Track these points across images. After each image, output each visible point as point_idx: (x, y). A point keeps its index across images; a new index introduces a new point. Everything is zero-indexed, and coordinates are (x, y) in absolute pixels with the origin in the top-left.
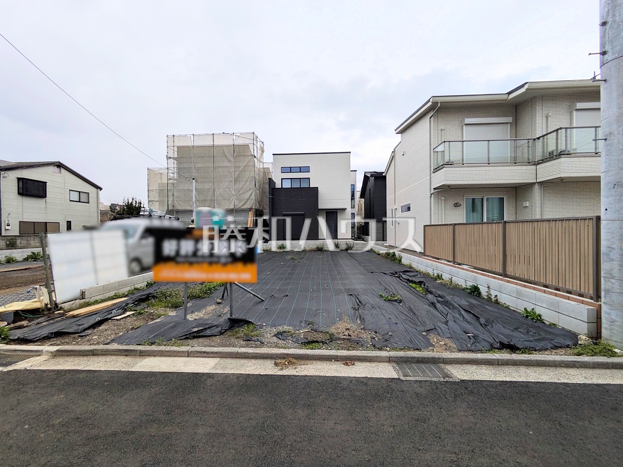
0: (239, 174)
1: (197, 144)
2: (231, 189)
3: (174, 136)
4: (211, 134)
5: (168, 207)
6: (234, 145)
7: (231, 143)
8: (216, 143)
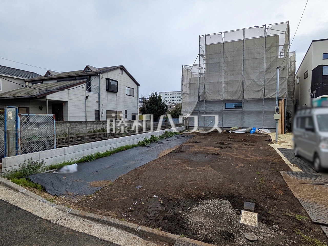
0: (270, 65)
1: (227, 40)
2: (261, 80)
3: (205, 35)
4: (241, 30)
5: (199, 98)
6: (265, 36)
7: (263, 35)
8: (247, 37)
